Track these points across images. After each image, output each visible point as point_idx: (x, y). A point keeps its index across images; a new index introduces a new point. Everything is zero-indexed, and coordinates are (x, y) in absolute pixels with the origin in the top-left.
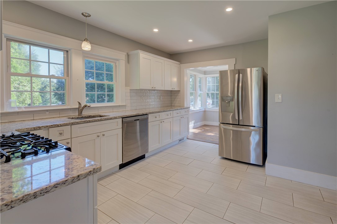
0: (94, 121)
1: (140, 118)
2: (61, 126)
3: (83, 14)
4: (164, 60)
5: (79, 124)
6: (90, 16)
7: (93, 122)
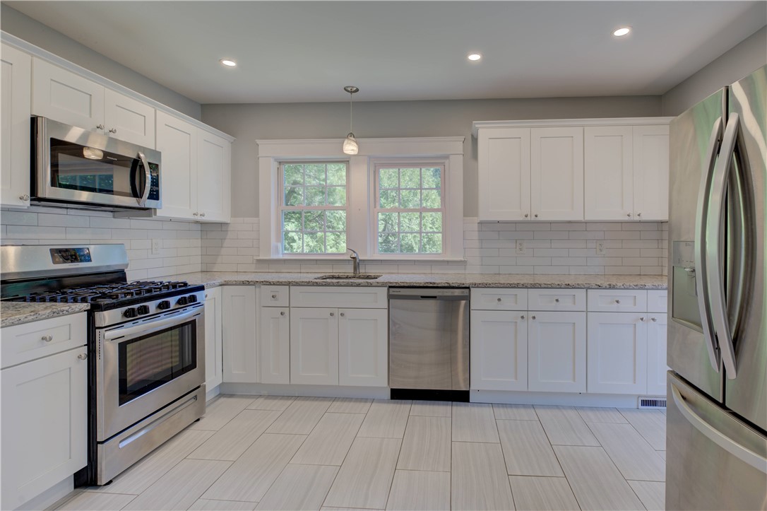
0: (325, 285)
1: (440, 294)
2: (274, 284)
3: (345, 89)
4: (583, 126)
5: (300, 285)
6: (357, 90)
7: (322, 285)
